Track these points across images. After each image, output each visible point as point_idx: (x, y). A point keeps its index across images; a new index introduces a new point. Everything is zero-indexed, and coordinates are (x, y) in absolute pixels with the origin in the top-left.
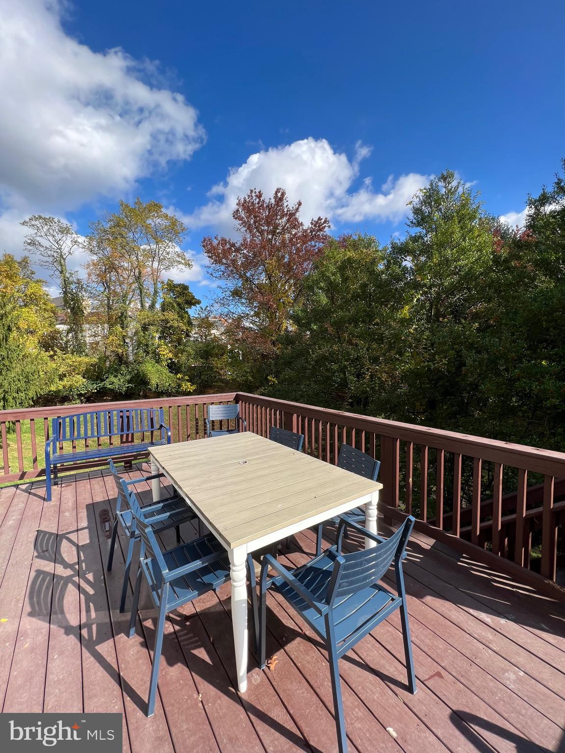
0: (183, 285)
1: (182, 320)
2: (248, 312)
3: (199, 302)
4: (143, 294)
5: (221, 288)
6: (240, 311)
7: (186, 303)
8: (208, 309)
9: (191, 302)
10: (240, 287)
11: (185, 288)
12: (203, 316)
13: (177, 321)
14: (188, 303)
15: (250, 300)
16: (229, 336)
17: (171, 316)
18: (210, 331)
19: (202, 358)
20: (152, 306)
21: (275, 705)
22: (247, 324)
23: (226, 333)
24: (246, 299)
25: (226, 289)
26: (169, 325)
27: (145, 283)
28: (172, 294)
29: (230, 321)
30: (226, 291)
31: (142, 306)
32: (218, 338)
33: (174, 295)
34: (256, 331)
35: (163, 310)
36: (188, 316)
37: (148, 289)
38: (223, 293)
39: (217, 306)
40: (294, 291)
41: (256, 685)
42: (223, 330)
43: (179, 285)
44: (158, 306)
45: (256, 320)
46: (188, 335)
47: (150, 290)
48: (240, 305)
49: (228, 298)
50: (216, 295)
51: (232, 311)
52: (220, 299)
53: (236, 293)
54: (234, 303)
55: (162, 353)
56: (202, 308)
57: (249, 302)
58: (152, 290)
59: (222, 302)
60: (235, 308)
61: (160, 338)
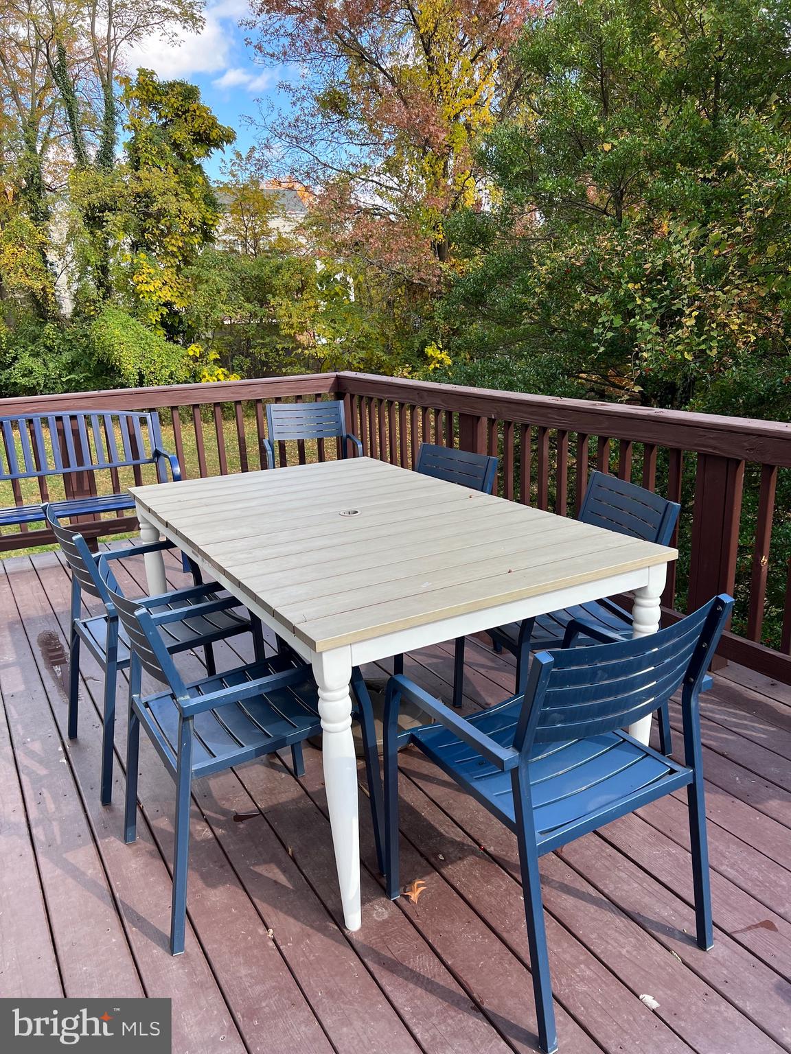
0: (182, 84)
1: (189, 193)
2: (368, 161)
3: (229, 137)
4: (79, 118)
5: (287, 88)
6: (344, 156)
7: (195, 141)
8: (256, 155)
9: (208, 139)
10: (343, 83)
11: (189, 93)
12: (244, 177)
13: (177, 195)
14: (202, 141)
15: (371, 122)
16: (318, 235)
17: (158, 179)
18: (264, 222)
19: (248, 300)
20: (106, 155)
21: (418, 951)
22: (365, 197)
23: (311, 225)
24: (361, 120)
25: (304, 92)
26: (154, 208)
27: (80, 84)
28: (154, 116)
29: (318, 190)
30: (304, 98)
31: (80, 155)
32: (287, 241)
33: (160, 117)
34: (392, 217)
35: (136, 164)
36: (204, 179)
37: (89, 104)
38: (294, 104)
39: (278, 147)
40: (498, 87)
41: (380, 922)
42: (300, 217)
43: (172, 85)
44: (120, 154)
45: (391, 184)
46: (208, 237)
47: (95, 107)
48: (343, 139)
49: (310, 119)
50: (276, 112)
51: (323, 159)
52: (286, 124)
53: (334, 103)
54: (326, 134)
55: (144, 287)
56: (239, 155)
57: (370, 129)
58: (99, 105)
59: (294, 133)
60: (330, 149)
61: (135, 246)
